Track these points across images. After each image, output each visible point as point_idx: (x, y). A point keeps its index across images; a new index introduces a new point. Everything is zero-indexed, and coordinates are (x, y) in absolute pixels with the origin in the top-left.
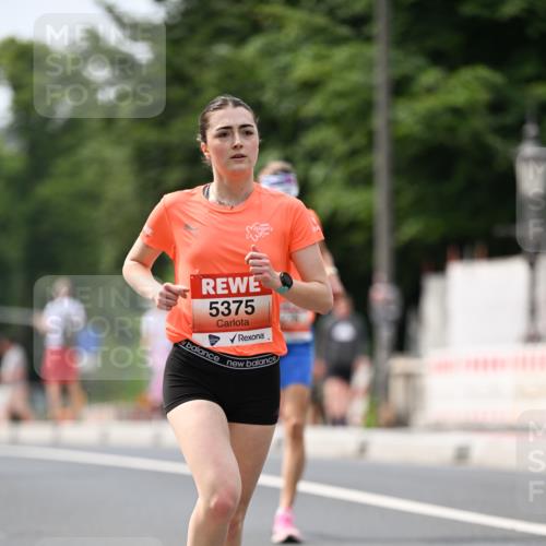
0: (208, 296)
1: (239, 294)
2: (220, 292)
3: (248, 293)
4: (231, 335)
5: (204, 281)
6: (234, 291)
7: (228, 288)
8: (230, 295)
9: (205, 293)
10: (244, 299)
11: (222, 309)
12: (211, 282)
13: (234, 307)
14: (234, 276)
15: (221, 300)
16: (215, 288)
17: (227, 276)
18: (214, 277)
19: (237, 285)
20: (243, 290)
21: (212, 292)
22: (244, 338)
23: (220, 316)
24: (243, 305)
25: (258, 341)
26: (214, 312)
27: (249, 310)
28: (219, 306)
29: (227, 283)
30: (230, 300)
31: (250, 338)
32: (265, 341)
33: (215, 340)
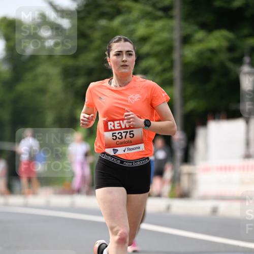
0: (111, 130)
1: (126, 128)
2: (116, 128)
3: (130, 128)
4: (123, 148)
6: (123, 127)
7: (120, 126)
8: (122, 129)
10: (128, 130)
11: (118, 136)
12: (112, 123)
13: (124, 135)
14: (123, 120)
15: (117, 132)
16: (114, 126)
17: (120, 120)
18: (113, 120)
19: (125, 124)
21: (113, 128)
22: (130, 149)
23: (118, 139)
24: (128, 133)
25: (137, 150)
26: (114, 138)
27: (132, 135)
28: (116, 135)
29: (120, 123)
30: (122, 131)
31: (133, 149)
32: (141, 150)
33: (116, 151)
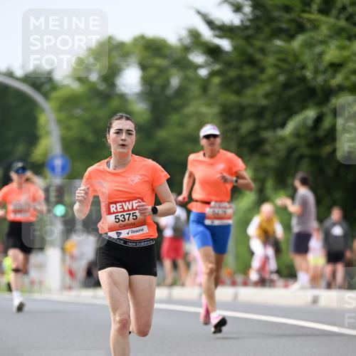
0: (114, 213)
1: (128, 210)
2: (119, 210)
3: (133, 209)
4: (127, 231)
5: (111, 206)
6: (126, 209)
7: (123, 208)
8: (124, 211)
9: (112, 211)
10: (131, 212)
11: (121, 218)
12: (114, 205)
13: (127, 217)
14: (125, 202)
15: (120, 214)
16: (116, 209)
17: (121, 202)
18: (115, 203)
19: (127, 206)
20: (130, 208)
21: (115, 211)
22: (134, 232)
23: (121, 222)
24: (131, 215)
25: (140, 233)
26: (117, 220)
27: (135, 217)
28: (119, 217)
29: (122, 205)
30: (125, 214)
31: (137, 231)
32: (144, 232)
33: (119, 234)
